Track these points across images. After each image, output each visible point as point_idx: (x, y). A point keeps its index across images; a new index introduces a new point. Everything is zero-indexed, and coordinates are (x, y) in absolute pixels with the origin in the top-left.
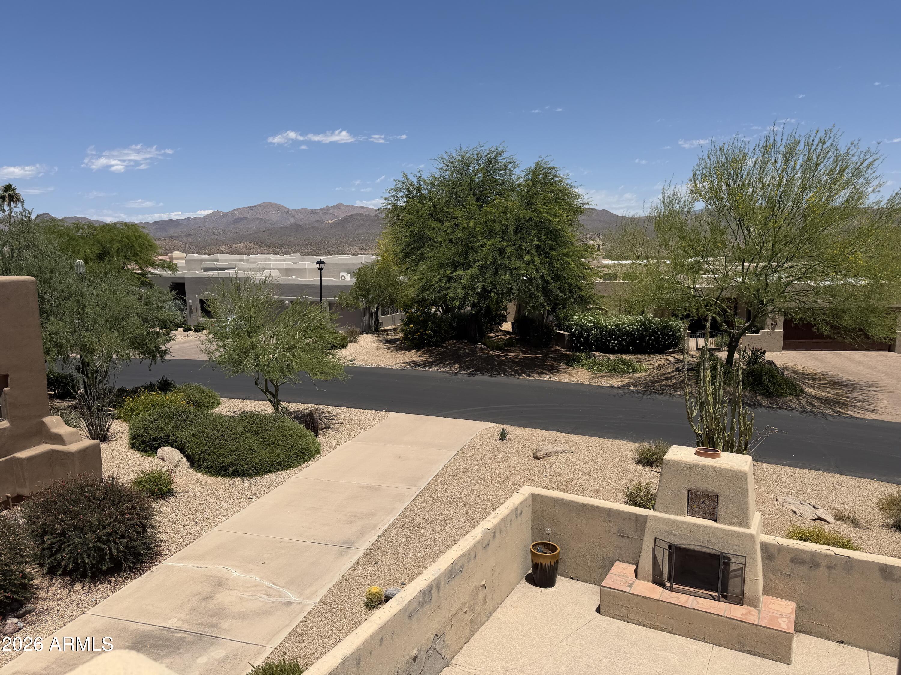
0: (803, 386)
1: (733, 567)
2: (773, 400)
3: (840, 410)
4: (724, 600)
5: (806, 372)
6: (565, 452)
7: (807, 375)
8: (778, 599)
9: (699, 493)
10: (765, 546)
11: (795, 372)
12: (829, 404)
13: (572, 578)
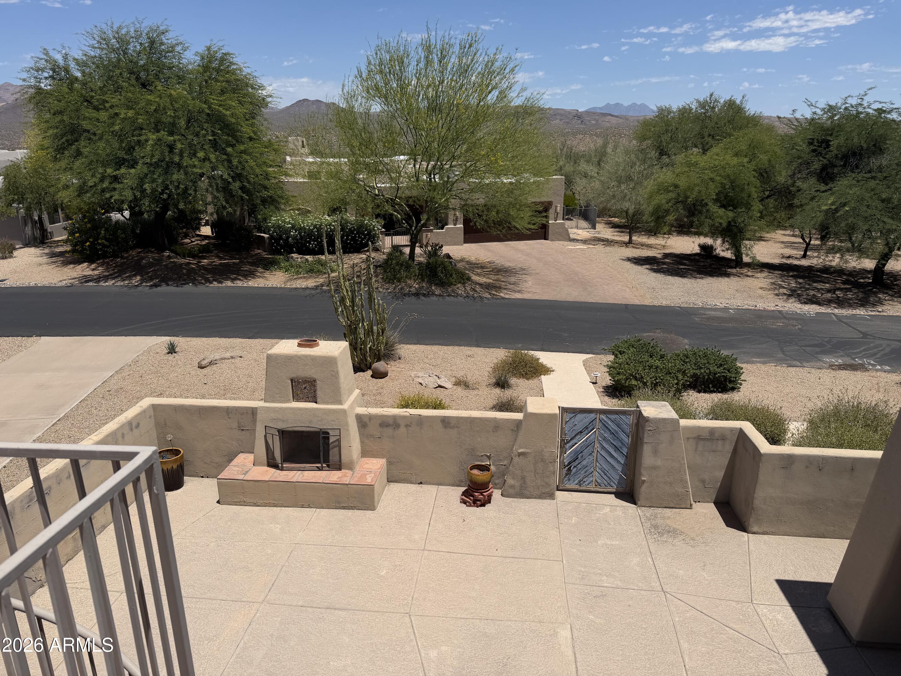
0: (471, 275)
1: (332, 440)
2: (444, 289)
3: (495, 293)
4: (328, 469)
5: (477, 262)
6: (232, 357)
7: (478, 264)
8: (373, 459)
9: (301, 381)
10: (359, 418)
11: (469, 263)
12: (488, 289)
13: (203, 477)
